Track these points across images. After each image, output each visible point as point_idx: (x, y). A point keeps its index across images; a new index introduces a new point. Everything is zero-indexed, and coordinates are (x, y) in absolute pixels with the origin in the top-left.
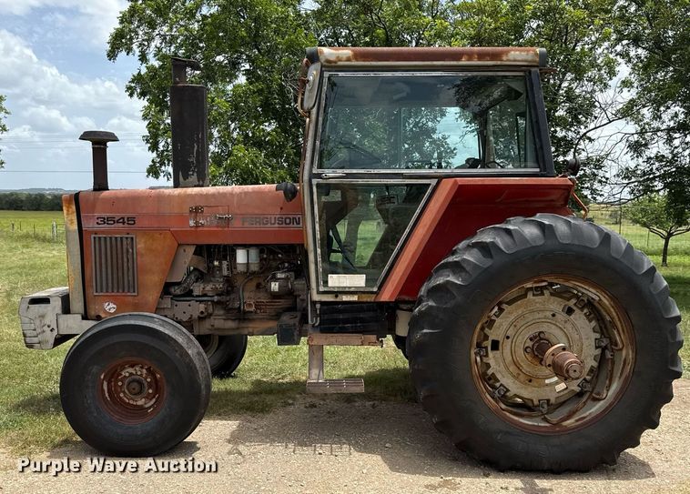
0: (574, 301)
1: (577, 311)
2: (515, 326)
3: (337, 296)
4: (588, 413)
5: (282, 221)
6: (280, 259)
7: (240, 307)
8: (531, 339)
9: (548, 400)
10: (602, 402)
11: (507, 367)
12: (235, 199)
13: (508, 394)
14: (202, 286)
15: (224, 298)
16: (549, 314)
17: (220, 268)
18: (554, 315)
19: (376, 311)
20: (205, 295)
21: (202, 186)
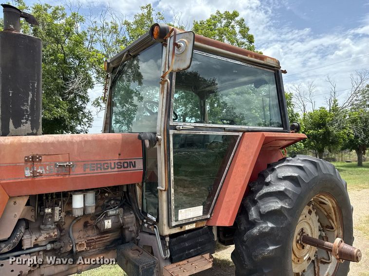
0: (311, 206)
3: (181, 228)
5: (121, 165)
6: (107, 197)
7: (72, 249)
8: (299, 234)
9: (305, 270)
10: (330, 264)
12: (76, 146)
14: (34, 237)
15: (57, 245)
17: (52, 215)
20: (36, 246)
21: (36, 134)
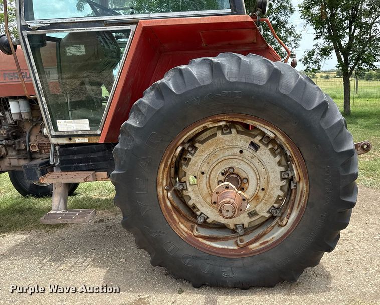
0: (259, 138)
1: (262, 147)
2: (208, 163)
3: (70, 139)
4: (271, 238)
7: (26, 149)
8: (223, 174)
9: (243, 225)
10: (283, 228)
11: (204, 199)
13: (207, 220)
15: (9, 142)
16: (237, 151)
17: (4, 117)
18: (241, 152)
19: (105, 151)
